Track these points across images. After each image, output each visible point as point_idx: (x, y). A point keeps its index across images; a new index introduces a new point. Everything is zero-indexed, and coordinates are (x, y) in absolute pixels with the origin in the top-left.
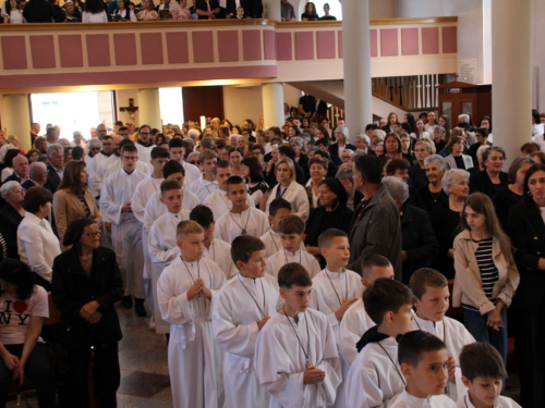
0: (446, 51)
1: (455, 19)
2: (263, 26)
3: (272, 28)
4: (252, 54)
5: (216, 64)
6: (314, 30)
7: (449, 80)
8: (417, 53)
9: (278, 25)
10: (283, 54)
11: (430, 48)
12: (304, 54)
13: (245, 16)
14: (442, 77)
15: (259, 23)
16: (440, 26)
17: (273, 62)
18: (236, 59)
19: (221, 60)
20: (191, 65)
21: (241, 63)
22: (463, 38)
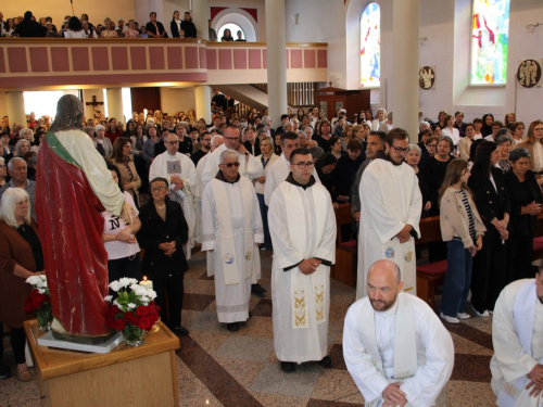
0: (319, 66)
1: (326, 45)
2: (199, 44)
3: (204, 46)
4: (191, 64)
5: (166, 71)
6: (232, 48)
7: (321, 87)
8: (301, 67)
9: (208, 44)
10: (211, 65)
11: (310, 64)
12: (225, 65)
13: (186, 36)
14: (316, 84)
15: (196, 42)
16: (316, 49)
17: (204, 70)
18: (180, 67)
19: (170, 68)
20: (149, 71)
21: (184, 70)
22: (332, 58)
